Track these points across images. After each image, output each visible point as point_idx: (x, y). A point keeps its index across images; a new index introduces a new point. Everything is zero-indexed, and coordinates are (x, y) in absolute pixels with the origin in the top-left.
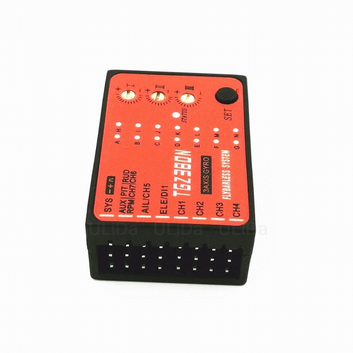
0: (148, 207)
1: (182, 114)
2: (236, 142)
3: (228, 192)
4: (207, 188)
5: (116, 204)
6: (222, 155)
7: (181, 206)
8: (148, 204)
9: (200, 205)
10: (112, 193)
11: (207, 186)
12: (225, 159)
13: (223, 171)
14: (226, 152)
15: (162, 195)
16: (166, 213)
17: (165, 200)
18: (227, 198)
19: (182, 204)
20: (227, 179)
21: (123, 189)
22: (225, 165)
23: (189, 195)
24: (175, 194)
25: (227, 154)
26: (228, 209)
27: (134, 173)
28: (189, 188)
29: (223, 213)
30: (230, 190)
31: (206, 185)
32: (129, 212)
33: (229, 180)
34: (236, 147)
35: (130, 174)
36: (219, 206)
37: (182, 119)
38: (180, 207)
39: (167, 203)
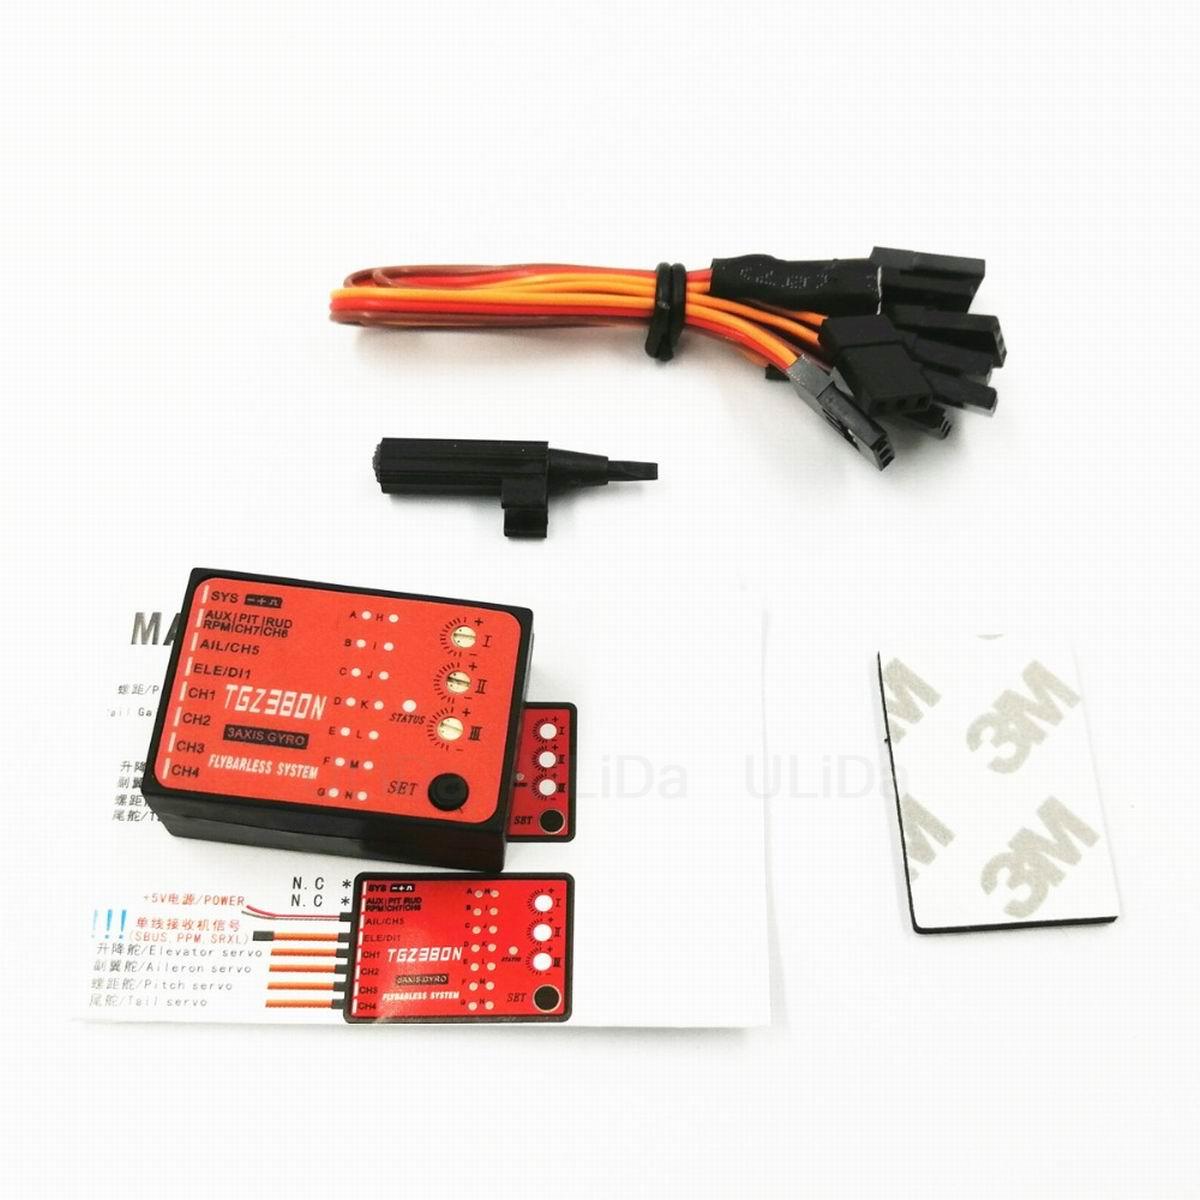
0: (212, 648)
1: (411, 716)
2: (334, 793)
3: (225, 764)
4: (237, 734)
5: (221, 606)
6: (307, 767)
7: (206, 694)
8: (217, 648)
9: (204, 720)
10: (247, 603)
11: (241, 734)
12: (297, 770)
13: (270, 763)
14: (313, 773)
15: (231, 669)
16: (195, 671)
17: (222, 673)
18: (212, 760)
19: (210, 696)
20: (251, 767)
21: (252, 618)
22: (284, 769)
23: (226, 706)
24: (232, 688)
25: (308, 774)
26: (189, 759)
27: (284, 634)
28: (239, 708)
29: (184, 752)
30: (228, 767)
31: (244, 734)
32: (206, 624)
33: (248, 770)
34: (322, 792)
35: (282, 628)
36: (198, 748)
37: (400, 715)
38: (204, 691)
39: (215, 674)
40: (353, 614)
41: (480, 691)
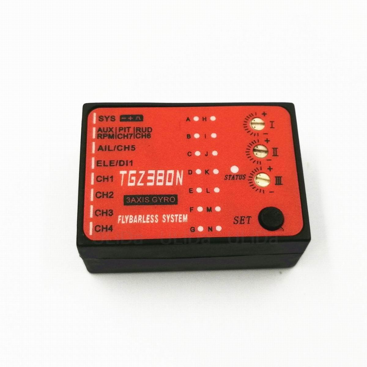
0: (106, 150)
1: (237, 175)
2: (200, 229)
3: (128, 220)
4: (132, 200)
5: (106, 124)
6: (180, 215)
7: (107, 179)
8: (109, 150)
9: (109, 195)
10: (121, 120)
11: (135, 200)
12: (174, 218)
13: (157, 216)
14: (185, 218)
15: (120, 161)
16: (98, 166)
17: (115, 164)
18: (119, 220)
19: (110, 179)
20: (145, 220)
21: (127, 129)
22: (166, 218)
23: (122, 185)
24: (123, 173)
25: (182, 219)
26: (105, 221)
27: (149, 136)
28: (130, 184)
29: (100, 217)
30: (130, 222)
31: (137, 200)
32: (98, 136)
33: (144, 222)
34: (193, 229)
35: (147, 133)
36: (109, 212)
37: (230, 176)
38: (106, 177)
39: (110, 165)
40: (188, 119)
41: (275, 155)
